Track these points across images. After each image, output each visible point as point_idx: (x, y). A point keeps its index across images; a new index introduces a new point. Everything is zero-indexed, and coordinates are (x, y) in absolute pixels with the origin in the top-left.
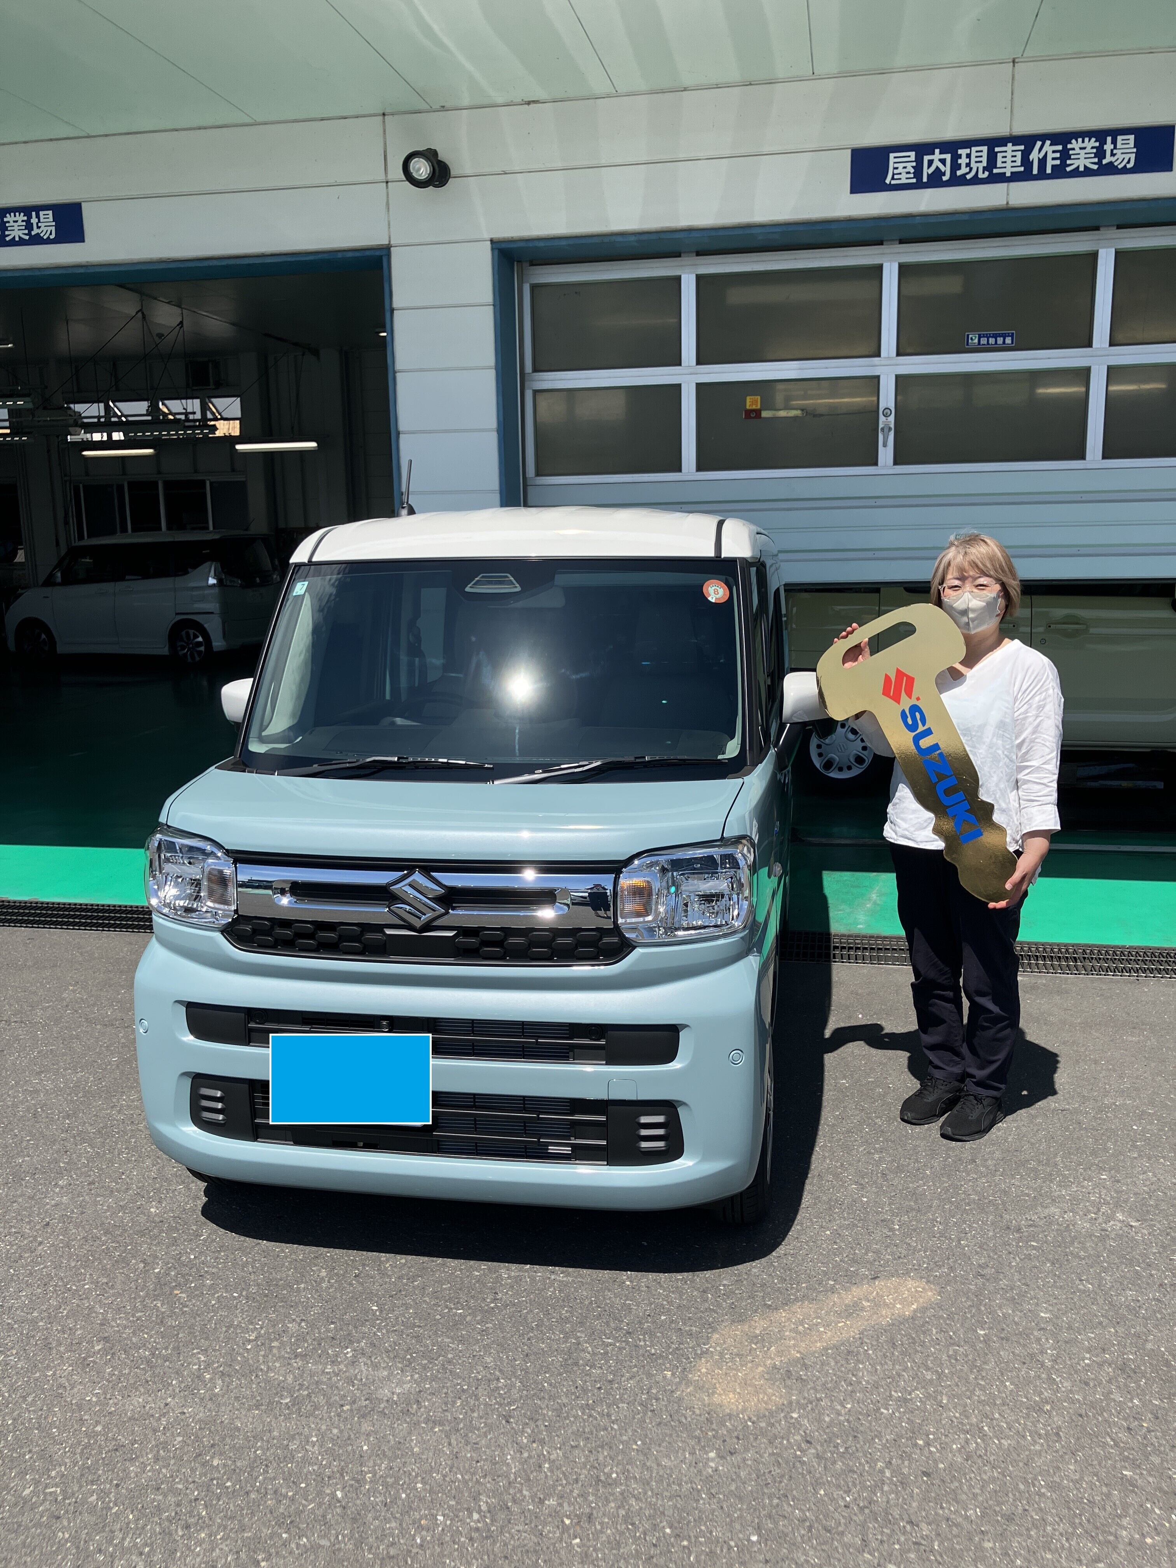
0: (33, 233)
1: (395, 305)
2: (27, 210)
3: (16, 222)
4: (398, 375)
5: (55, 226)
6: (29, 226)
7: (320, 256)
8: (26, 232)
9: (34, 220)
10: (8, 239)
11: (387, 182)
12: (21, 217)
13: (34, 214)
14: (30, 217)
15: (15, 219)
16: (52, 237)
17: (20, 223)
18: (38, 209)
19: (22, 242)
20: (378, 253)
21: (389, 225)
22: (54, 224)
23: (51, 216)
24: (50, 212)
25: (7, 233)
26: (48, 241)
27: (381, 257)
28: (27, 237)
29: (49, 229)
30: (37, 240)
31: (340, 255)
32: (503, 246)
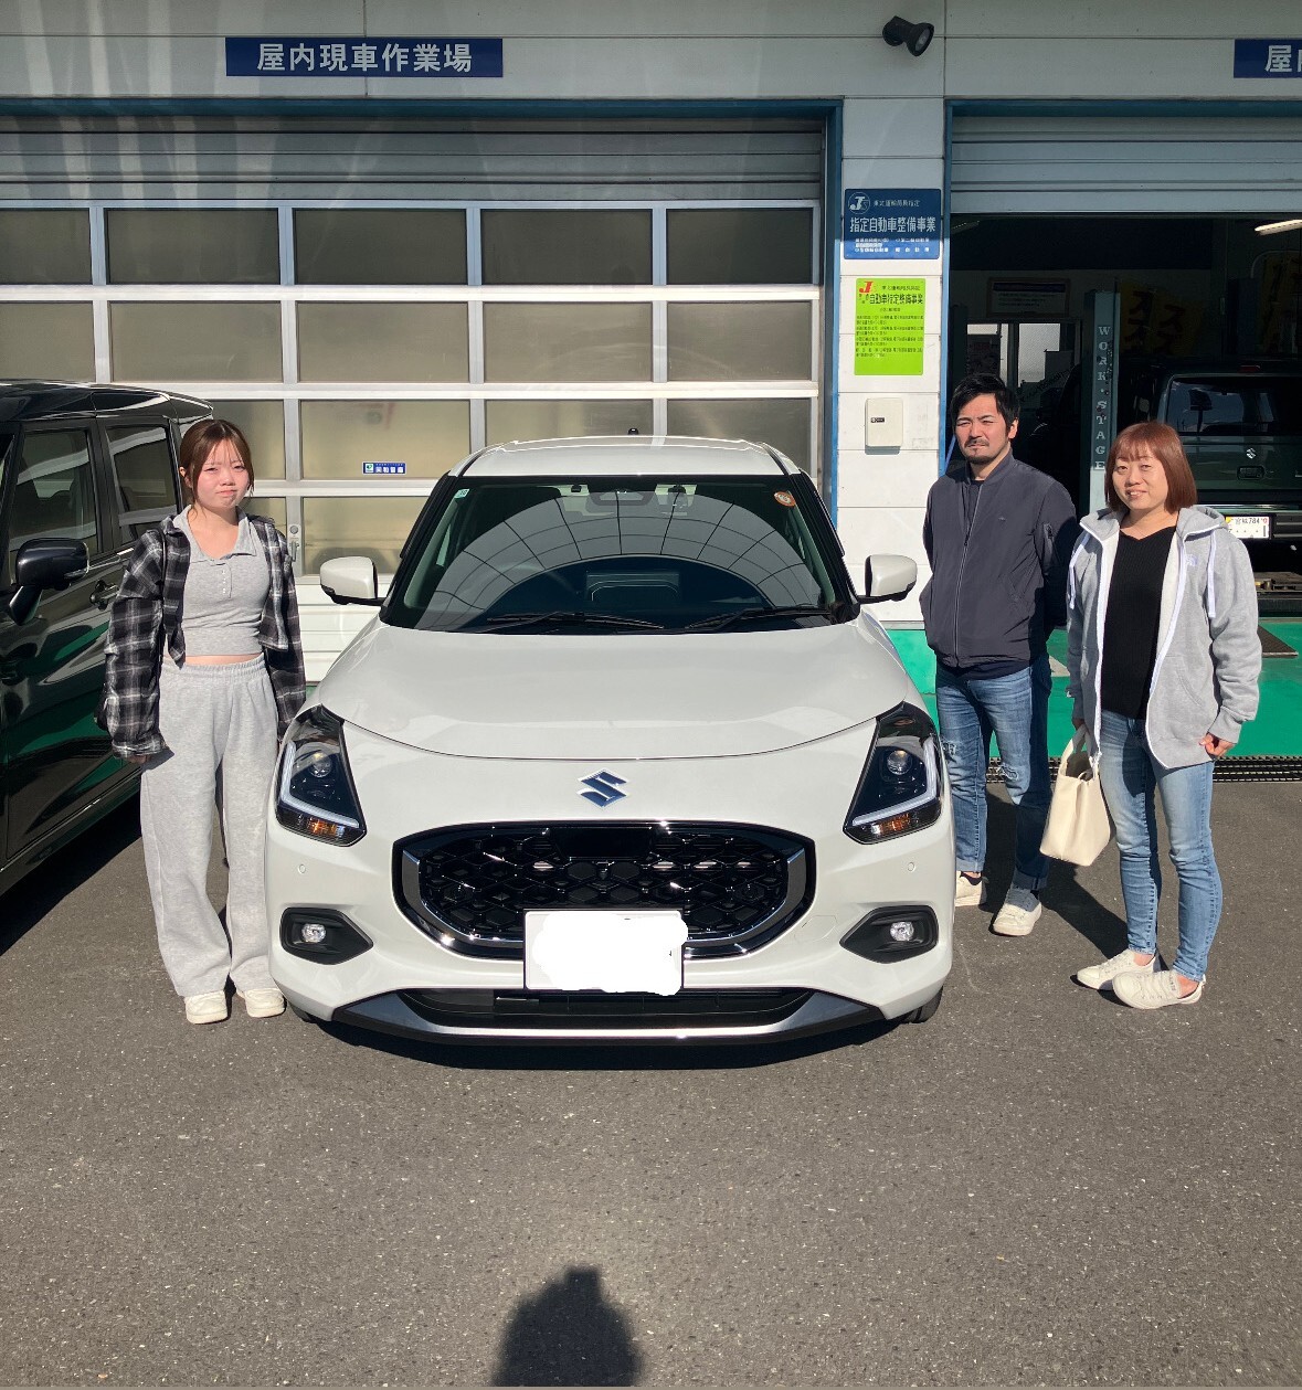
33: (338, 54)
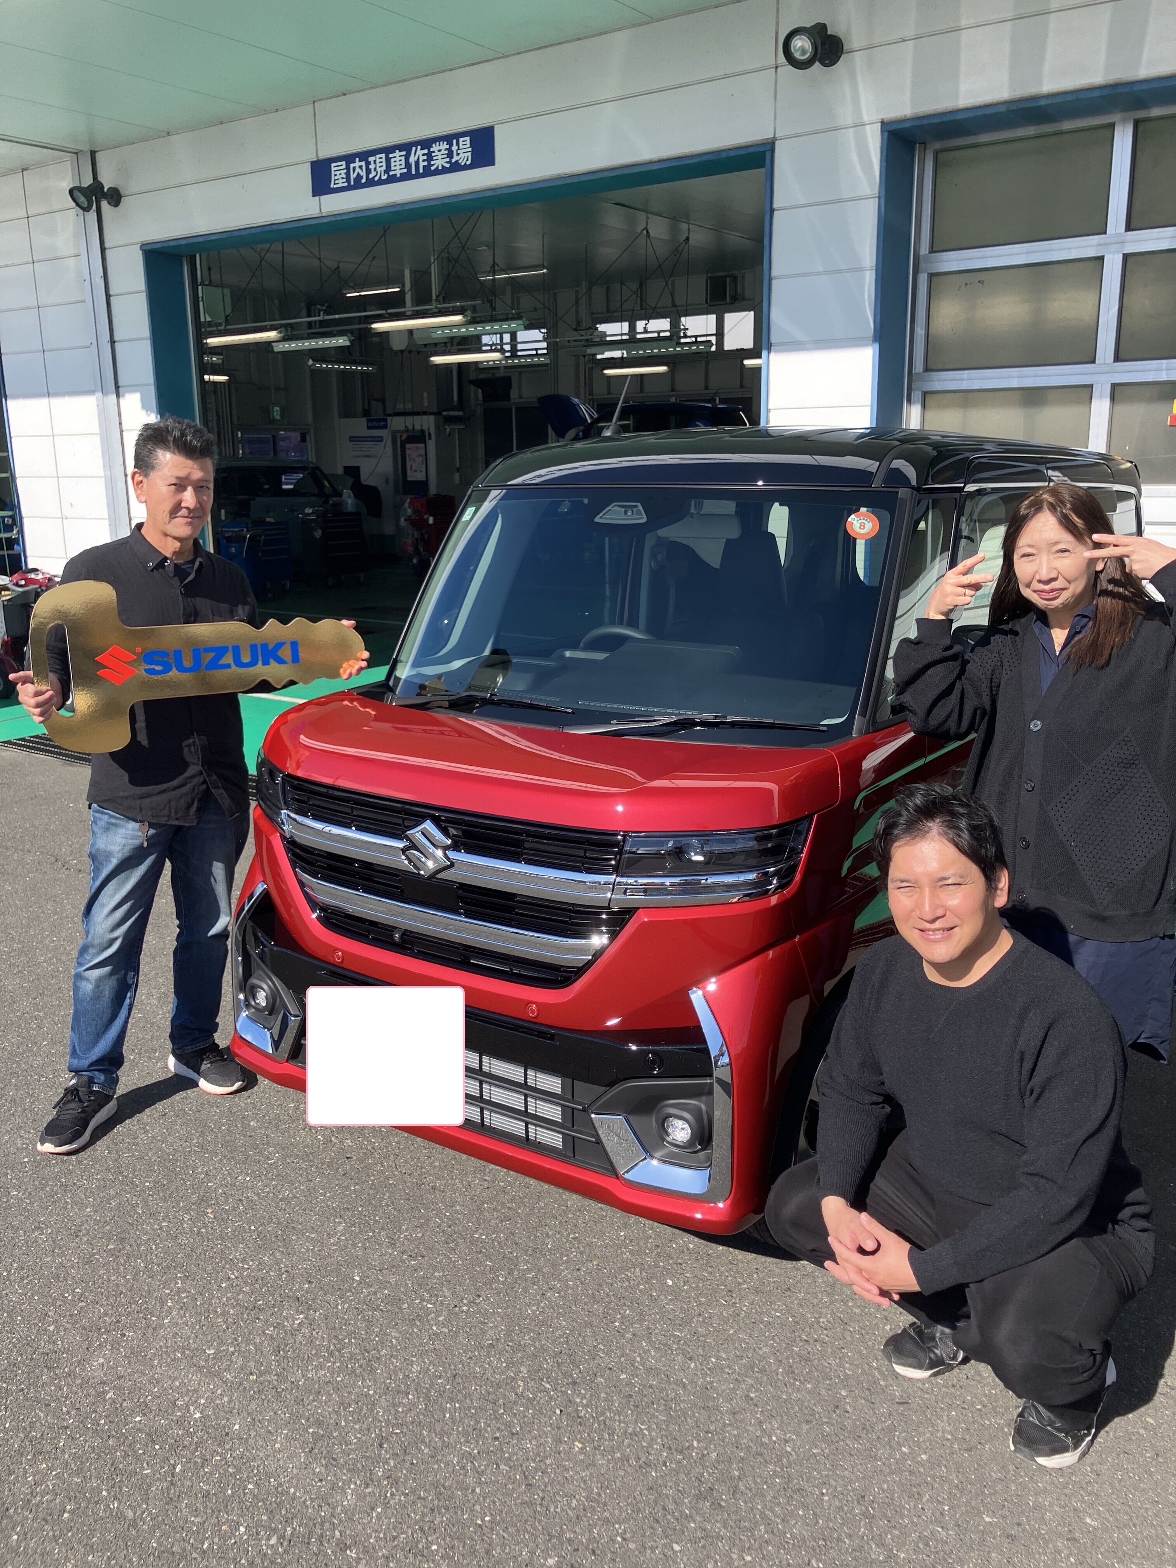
0: (453, 160)
1: (775, 206)
2: (449, 138)
3: (439, 151)
4: (774, 282)
5: (472, 152)
6: (450, 154)
7: (704, 158)
8: (448, 160)
9: (454, 148)
10: (433, 168)
11: (776, 68)
12: (444, 146)
13: (455, 141)
14: (451, 145)
15: (440, 148)
16: (468, 163)
17: (443, 152)
18: (458, 136)
19: (444, 171)
20: (761, 149)
21: (775, 116)
22: (470, 149)
23: (468, 142)
24: (468, 138)
25: (432, 162)
26: (466, 168)
27: (764, 152)
28: (448, 165)
29: (466, 155)
30: (456, 167)
31: (724, 155)
32: (893, 127)
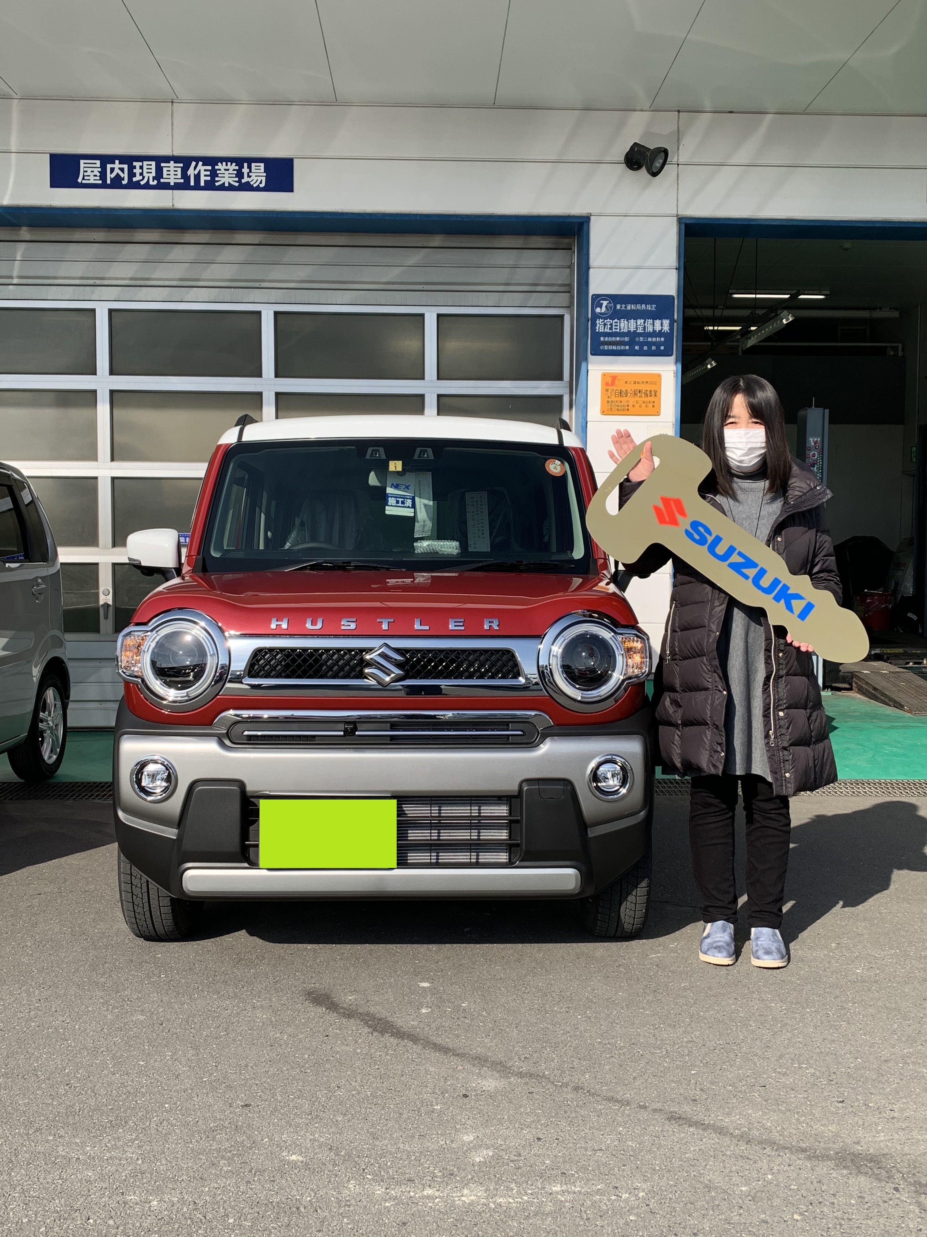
33: (149, 170)
